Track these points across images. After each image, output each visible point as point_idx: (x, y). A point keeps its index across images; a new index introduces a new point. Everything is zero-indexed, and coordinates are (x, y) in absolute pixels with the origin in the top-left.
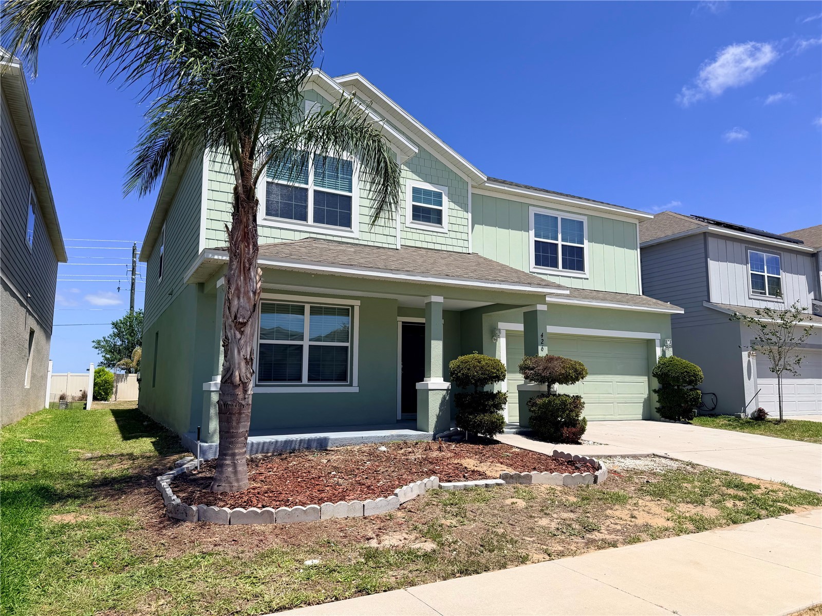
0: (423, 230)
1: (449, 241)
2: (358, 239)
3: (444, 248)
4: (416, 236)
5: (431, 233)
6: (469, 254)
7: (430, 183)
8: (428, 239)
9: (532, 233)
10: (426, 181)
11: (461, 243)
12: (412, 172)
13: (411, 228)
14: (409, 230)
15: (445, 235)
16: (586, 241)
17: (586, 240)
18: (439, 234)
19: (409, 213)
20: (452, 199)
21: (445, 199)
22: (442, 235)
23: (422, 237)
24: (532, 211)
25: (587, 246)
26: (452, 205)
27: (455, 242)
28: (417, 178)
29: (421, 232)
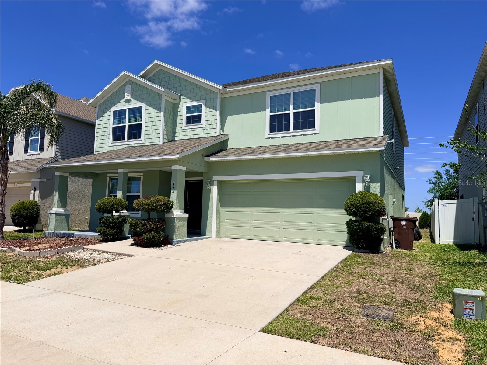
0: (191, 129)
1: (205, 131)
2: (144, 143)
3: (202, 136)
4: (188, 133)
5: (196, 129)
6: (217, 136)
7: (195, 101)
8: (194, 133)
9: (268, 111)
10: (194, 101)
11: (212, 131)
12: (187, 98)
13: (185, 129)
14: (184, 130)
15: (204, 128)
16: (317, 104)
17: (318, 102)
18: (200, 129)
19: (184, 121)
20: (208, 106)
21: (204, 107)
22: (202, 129)
23: (191, 133)
24: (268, 95)
25: (318, 107)
26: (208, 110)
27: (209, 131)
28: (189, 100)
29: (191, 130)
